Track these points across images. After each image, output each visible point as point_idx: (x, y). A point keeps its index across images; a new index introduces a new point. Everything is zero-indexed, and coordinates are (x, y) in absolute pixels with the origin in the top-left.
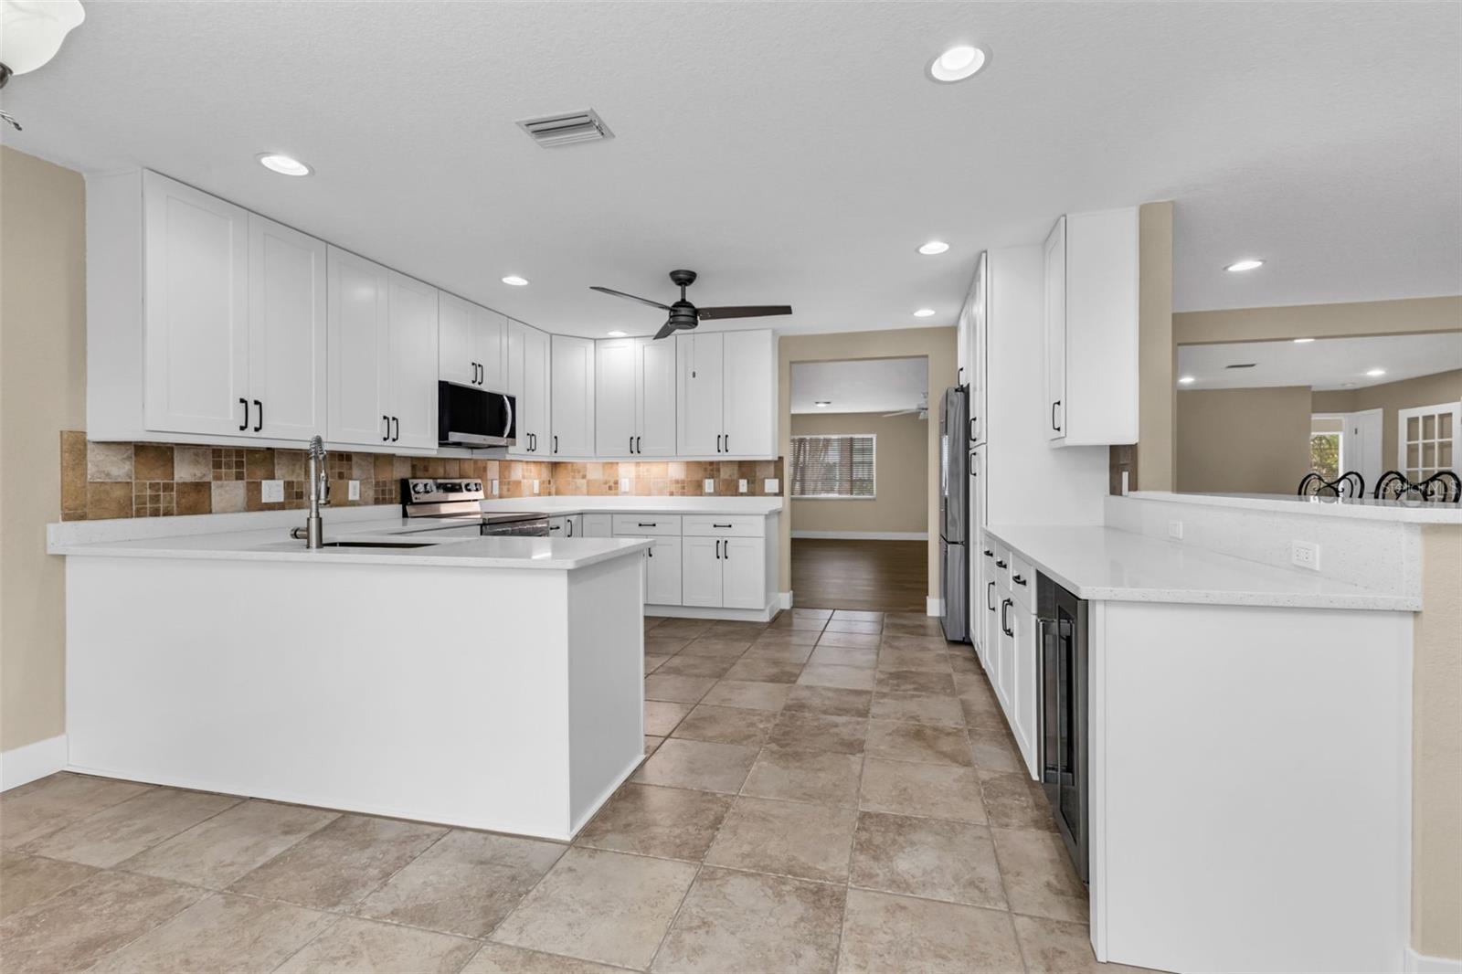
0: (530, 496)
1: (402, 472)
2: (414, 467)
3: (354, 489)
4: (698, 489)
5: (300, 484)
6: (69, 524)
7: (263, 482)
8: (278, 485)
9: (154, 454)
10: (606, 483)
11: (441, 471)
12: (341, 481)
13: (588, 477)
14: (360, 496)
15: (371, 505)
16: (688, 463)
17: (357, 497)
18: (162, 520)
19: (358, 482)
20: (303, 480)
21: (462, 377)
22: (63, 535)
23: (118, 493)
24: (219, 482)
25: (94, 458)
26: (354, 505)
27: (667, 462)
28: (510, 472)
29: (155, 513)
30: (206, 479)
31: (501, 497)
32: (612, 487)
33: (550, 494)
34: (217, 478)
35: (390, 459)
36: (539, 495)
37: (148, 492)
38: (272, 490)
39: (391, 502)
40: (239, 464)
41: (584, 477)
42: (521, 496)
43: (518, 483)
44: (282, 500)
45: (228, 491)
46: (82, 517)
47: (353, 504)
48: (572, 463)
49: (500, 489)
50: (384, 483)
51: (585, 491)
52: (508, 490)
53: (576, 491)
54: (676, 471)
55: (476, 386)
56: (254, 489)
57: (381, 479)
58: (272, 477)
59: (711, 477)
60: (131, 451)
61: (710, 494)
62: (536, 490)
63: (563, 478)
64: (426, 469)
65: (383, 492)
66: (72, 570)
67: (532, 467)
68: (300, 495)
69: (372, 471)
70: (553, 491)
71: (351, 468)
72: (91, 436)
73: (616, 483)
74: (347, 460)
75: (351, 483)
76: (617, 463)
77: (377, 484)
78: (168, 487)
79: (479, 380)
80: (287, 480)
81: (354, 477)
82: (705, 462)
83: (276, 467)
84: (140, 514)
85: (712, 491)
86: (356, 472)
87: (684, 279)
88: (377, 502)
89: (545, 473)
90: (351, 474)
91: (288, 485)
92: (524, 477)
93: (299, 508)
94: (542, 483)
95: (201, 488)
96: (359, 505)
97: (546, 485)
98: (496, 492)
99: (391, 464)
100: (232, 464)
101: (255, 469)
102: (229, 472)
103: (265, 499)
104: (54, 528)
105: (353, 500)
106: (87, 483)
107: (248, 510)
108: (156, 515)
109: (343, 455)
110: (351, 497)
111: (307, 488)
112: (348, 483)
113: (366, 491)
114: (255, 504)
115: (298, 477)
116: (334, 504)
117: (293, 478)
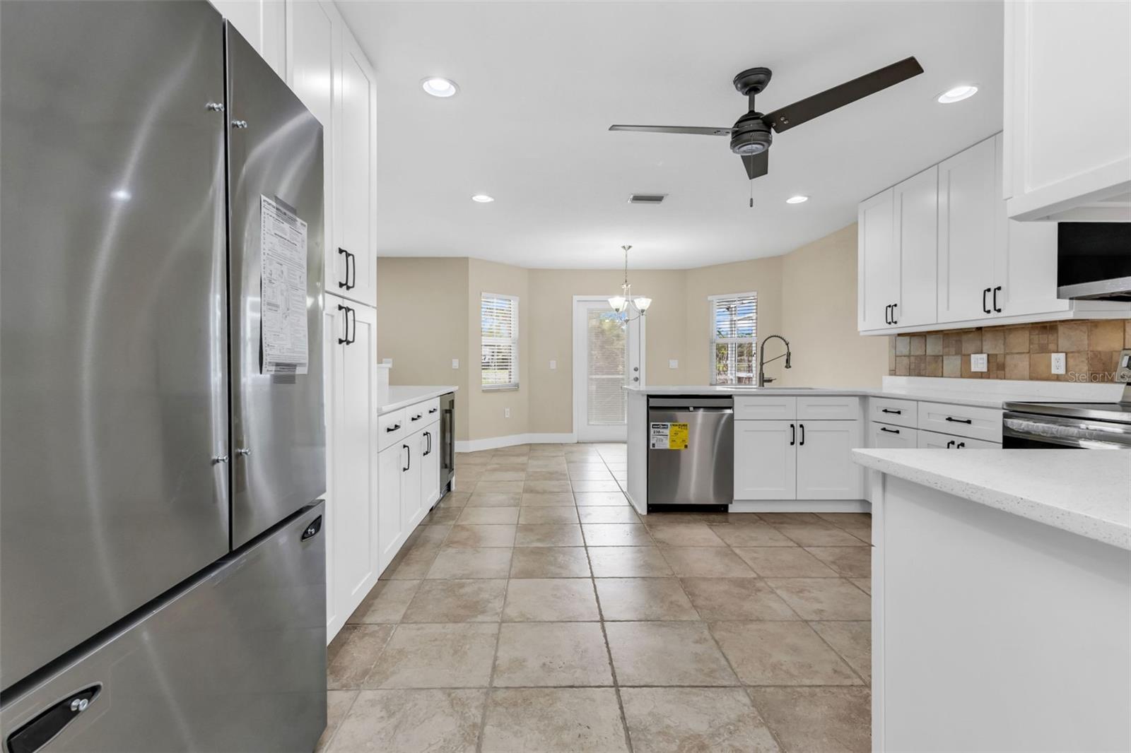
3: (1058, 363)
7: (973, 356)
8: (983, 359)
12: (1043, 355)
14: (1067, 370)
17: (1062, 371)
20: (1003, 352)
23: (905, 361)
24: (947, 357)
26: (1059, 380)
30: (941, 354)
34: (948, 354)
38: (979, 362)
40: (958, 342)
44: (985, 370)
45: (952, 363)
47: (1058, 378)
56: (967, 362)
58: (981, 352)
68: (1001, 367)
69: (1088, 342)
71: (1057, 340)
75: (1054, 356)
78: (923, 359)
80: (991, 352)
81: (1060, 349)
83: (984, 343)
86: (1063, 342)
87: (752, 81)
90: (1057, 346)
91: (991, 358)
93: (1000, 379)
95: (938, 358)
96: (1067, 380)
100: (954, 342)
101: (968, 346)
102: (953, 350)
103: (974, 369)
104: (884, 377)
105: (1057, 375)
106: (896, 356)
107: (962, 377)
108: (919, 375)
109: (1045, 327)
110: (1054, 371)
111: (1010, 361)
112: (1050, 357)
113: (1077, 365)
114: (967, 373)
115: (1000, 351)
116: (1034, 377)
117: (996, 352)
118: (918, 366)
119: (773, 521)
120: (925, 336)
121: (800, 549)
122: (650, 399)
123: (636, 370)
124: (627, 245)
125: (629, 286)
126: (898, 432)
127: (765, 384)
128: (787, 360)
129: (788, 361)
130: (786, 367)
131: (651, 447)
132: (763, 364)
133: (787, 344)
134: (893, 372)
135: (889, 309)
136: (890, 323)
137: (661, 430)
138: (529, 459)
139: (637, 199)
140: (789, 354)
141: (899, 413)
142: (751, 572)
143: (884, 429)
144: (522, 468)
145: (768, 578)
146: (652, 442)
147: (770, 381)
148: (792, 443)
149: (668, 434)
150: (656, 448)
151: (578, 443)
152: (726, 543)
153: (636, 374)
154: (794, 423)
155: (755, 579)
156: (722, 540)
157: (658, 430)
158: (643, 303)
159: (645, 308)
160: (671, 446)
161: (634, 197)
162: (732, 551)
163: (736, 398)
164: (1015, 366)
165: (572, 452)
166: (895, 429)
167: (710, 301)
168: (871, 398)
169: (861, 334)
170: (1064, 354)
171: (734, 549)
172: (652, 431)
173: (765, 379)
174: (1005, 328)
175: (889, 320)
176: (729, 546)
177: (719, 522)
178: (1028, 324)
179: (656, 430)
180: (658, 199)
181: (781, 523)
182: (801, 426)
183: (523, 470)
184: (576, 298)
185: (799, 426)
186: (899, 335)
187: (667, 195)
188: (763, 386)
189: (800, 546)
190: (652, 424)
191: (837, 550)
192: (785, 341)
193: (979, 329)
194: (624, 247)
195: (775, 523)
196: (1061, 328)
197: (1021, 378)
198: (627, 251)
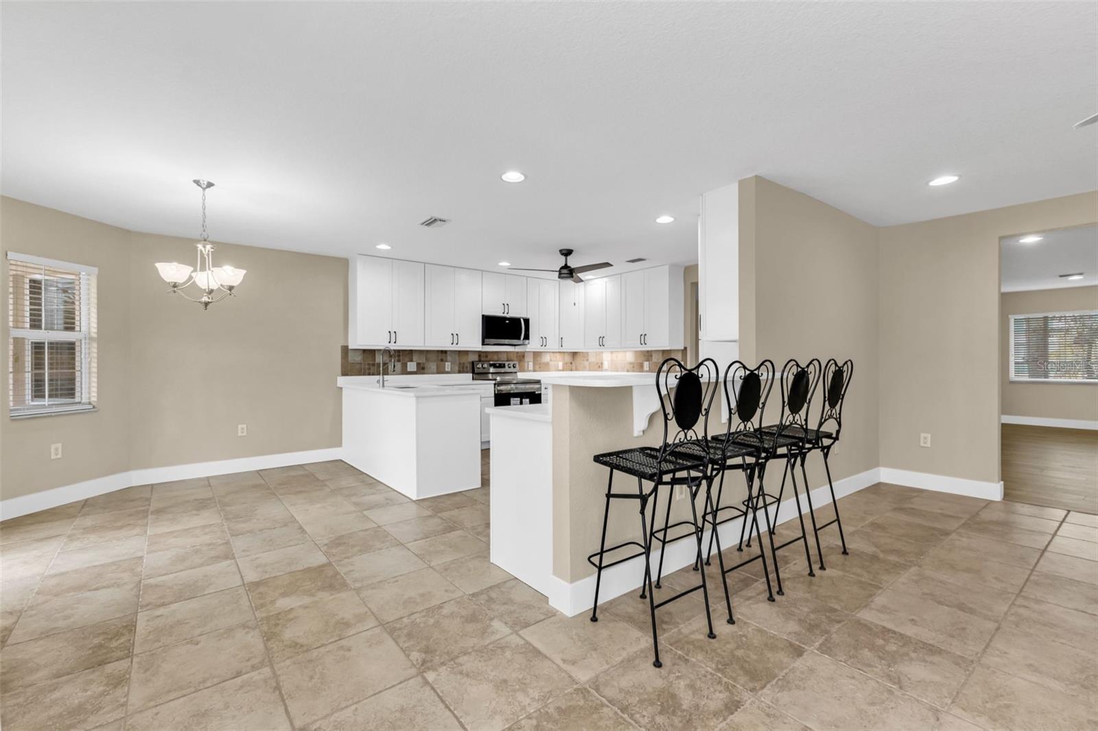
0: (556, 371)
1: (475, 358)
2: (480, 356)
3: (448, 366)
4: (640, 368)
5: (423, 364)
6: (344, 377)
8: (414, 364)
9: (369, 353)
10: (597, 364)
11: (496, 358)
12: (442, 363)
13: (590, 360)
14: (451, 369)
15: (457, 373)
16: (636, 352)
17: (449, 370)
18: (371, 377)
19: (449, 363)
20: (424, 361)
21: (497, 312)
22: (342, 381)
23: (358, 366)
24: (391, 363)
25: (350, 354)
27: (626, 351)
28: (541, 357)
29: (369, 374)
30: (387, 362)
31: (534, 371)
32: (600, 367)
33: (571, 370)
35: (466, 352)
36: (563, 370)
37: (367, 366)
38: (412, 366)
39: (467, 372)
40: (399, 356)
41: (587, 360)
42: (549, 371)
43: (547, 364)
44: (415, 370)
45: (395, 366)
46: (347, 375)
47: (448, 373)
48: (583, 352)
49: (534, 366)
50: (464, 364)
51: (588, 368)
52: (540, 368)
53: (584, 369)
54: (630, 357)
55: (505, 315)
56: (405, 366)
57: (462, 361)
58: (412, 361)
59: (648, 360)
60: (361, 352)
61: (647, 371)
62: (561, 368)
63: (579, 359)
64: (487, 357)
65: (463, 368)
66: (344, 392)
67: (558, 355)
68: (423, 368)
69: (457, 358)
70: (574, 368)
71: (447, 357)
72: (350, 347)
73: (602, 364)
74: (444, 355)
75: (447, 363)
76: (602, 352)
77: (460, 364)
78: (373, 365)
79: (506, 311)
80: (418, 362)
82: (644, 351)
83: (414, 357)
84: (364, 374)
85: (648, 369)
86: (449, 358)
87: (567, 253)
88: (460, 372)
89: (568, 359)
90: (447, 360)
91: (418, 364)
92: (551, 360)
93: (423, 374)
94: (565, 364)
95: (385, 365)
96: (451, 373)
97: (569, 364)
98: (531, 367)
99: (468, 354)
101: (405, 358)
103: (409, 370)
104: (339, 378)
106: (348, 363)
107: (402, 374)
110: (447, 370)
111: (427, 365)
112: (445, 364)
113: (453, 367)
114: (405, 372)
115: (422, 360)
116: (438, 373)
117: (421, 361)
118: (369, 369)
124: (205, 180)
134: (345, 373)
164: (430, 368)
193: (411, 351)
196: (448, 353)
197: (433, 373)
198: (204, 189)
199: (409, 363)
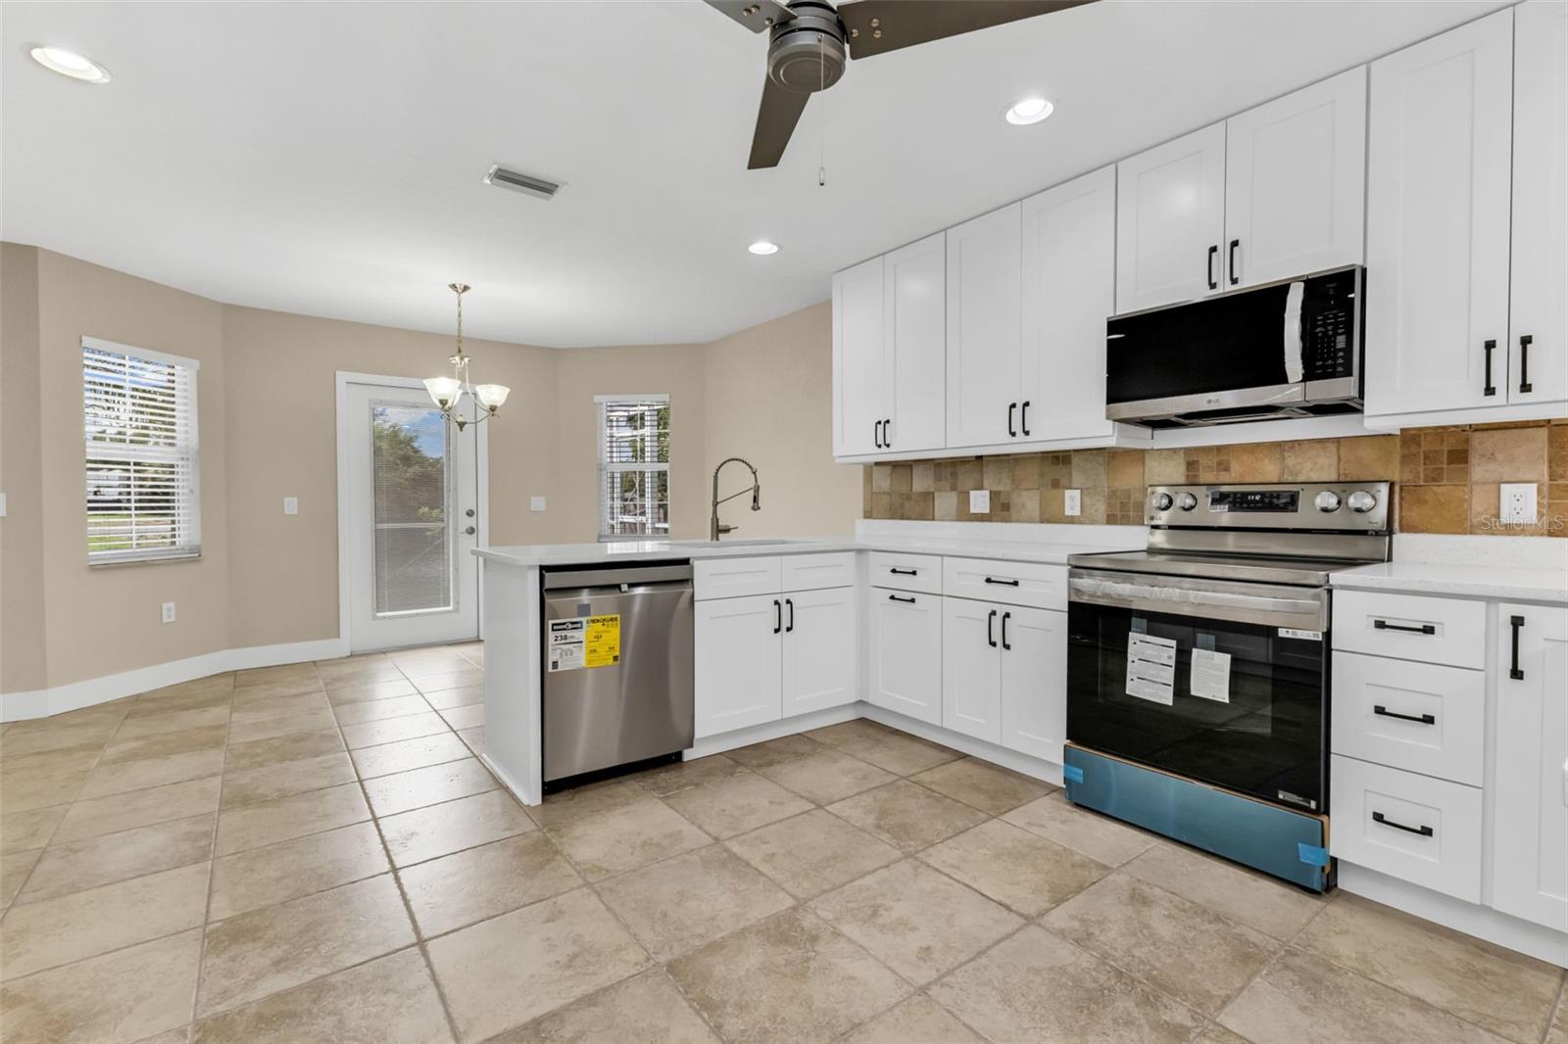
1: (1164, 474)
2: (1191, 465)
3: (1072, 501)
5: (1007, 495)
7: (972, 492)
8: (984, 496)
12: (1055, 491)
14: (1082, 510)
15: (1103, 524)
17: (1077, 512)
20: (1009, 488)
23: (885, 500)
24: (939, 493)
26: (1073, 523)
30: (932, 490)
34: (939, 490)
35: (1137, 455)
37: (900, 501)
38: (979, 501)
40: (954, 475)
44: (988, 511)
45: (946, 501)
47: (1072, 520)
56: (965, 500)
58: (981, 488)
60: (891, 469)
68: (1006, 507)
71: (1070, 474)
74: (1063, 464)
75: (1068, 493)
77: (1113, 493)
78: (908, 497)
80: (995, 488)
81: (1075, 485)
83: (985, 476)
86: (1077, 477)
88: (1111, 520)
90: (1070, 481)
91: (994, 496)
93: (1006, 522)
95: (929, 497)
96: (1081, 523)
99: (1141, 463)
100: (949, 476)
101: (966, 479)
102: (946, 484)
103: (973, 510)
104: (860, 521)
105: (1072, 516)
106: (872, 493)
107: (959, 519)
108: (902, 518)
109: (1057, 458)
110: (1068, 512)
111: (1015, 499)
112: (1064, 493)
113: (1092, 505)
114: (964, 515)
115: (1004, 486)
116: (1045, 519)
117: (1000, 488)
118: (902, 506)
119: (755, 762)
120: (911, 466)
121: (820, 813)
122: (547, 575)
123: (470, 514)
124: (460, 282)
125: (466, 360)
126: (913, 601)
127: (720, 535)
128: (755, 497)
129: (755, 499)
130: (754, 509)
131: (550, 669)
132: (717, 503)
133: (754, 473)
134: (868, 515)
135: (880, 428)
136: (880, 446)
137: (569, 633)
138: (233, 710)
139: (505, 176)
140: (757, 489)
141: (914, 573)
142: (781, 895)
143: (892, 598)
144: (214, 739)
145: (812, 900)
146: (551, 658)
147: (727, 530)
148: (777, 631)
149: (583, 639)
150: (560, 669)
151: (351, 656)
152: (709, 834)
153: (471, 522)
154: (777, 597)
155: (794, 909)
156: (700, 827)
157: (563, 633)
158: (493, 394)
159: (499, 405)
160: (589, 662)
161: (499, 170)
162: (727, 850)
163: (697, 565)
164: (1023, 506)
165: (338, 679)
166: (909, 596)
167: (596, 404)
168: (872, 553)
169: (837, 461)
170: (1079, 491)
171: (727, 843)
172: (551, 636)
173: (720, 528)
174: (1011, 457)
175: (880, 441)
176: (717, 839)
177: (677, 788)
178: (1037, 453)
179: (558, 633)
180: (546, 188)
181: (770, 764)
182: (788, 602)
183: (217, 743)
184: (342, 377)
185: (784, 602)
186: (877, 464)
187: (567, 184)
188: (718, 539)
189: (819, 807)
190: (551, 622)
191: (868, 799)
192: (751, 467)
193: (980, 458)
194: (454, 286)
195: (760, 766)
196: (1075, 459)
197: (1030, 521)
198: (459, 294)
199: (973, 493)
